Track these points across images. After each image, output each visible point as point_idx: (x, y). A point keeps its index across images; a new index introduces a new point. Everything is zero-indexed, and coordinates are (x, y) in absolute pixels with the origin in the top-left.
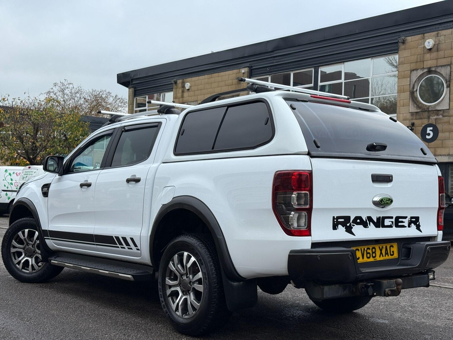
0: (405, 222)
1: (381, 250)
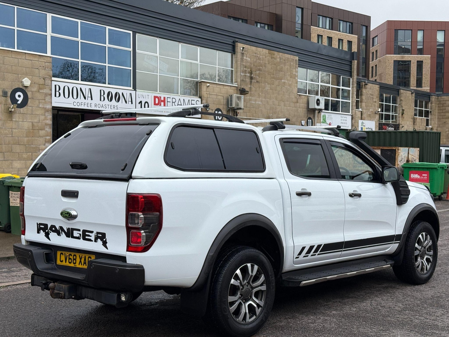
0: (91, 236)
1: (81, 259)
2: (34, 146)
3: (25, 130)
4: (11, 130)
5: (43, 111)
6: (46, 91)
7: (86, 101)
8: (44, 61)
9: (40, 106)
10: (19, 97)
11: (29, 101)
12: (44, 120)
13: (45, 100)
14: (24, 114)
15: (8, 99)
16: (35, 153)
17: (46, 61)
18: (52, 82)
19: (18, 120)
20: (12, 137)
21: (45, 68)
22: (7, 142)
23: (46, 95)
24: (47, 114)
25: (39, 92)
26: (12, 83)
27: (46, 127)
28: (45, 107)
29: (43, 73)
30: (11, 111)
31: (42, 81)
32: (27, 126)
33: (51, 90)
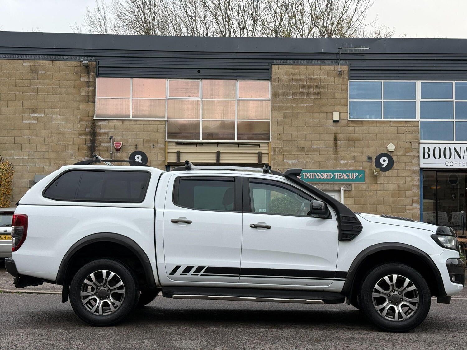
2: (400, 206)
3: (390, 191)
4: (376, 192)
5: (410, 173)
6: (414, 153)
7: (462, 160)
8: (410, 126)
9: (406, 168)
10: (384, 161)
11: (395, 164)
12: (411, 181)
13: (412, 162)
14: (390, 176)
15: (372, 164)
16: (401, 213)
17: (412, 126)
18: (420, 144)
19: (382, 183)
20: (377, 198)
21: (412, 132)
22: (372, 202)
23: (413, 157)
24: (414, 176)
25: (405, 155)
26: (377, 150)
27: (413, 188)
28: (412, 169)
29: (409, 137)
30: (375, 175)
31: (408, 145)
32: (392, 188)
33: (419, 152)
